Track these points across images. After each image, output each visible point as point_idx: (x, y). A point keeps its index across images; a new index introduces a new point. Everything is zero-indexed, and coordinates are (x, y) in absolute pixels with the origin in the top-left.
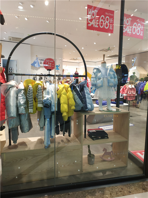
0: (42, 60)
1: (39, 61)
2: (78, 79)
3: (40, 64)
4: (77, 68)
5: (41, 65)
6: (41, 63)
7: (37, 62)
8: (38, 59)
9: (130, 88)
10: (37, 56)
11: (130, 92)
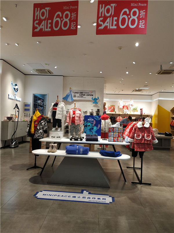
0: (76, 93)
1: (73, 94)
2: (56, 111)
3: (73, 97)
4: (58, 96)
5: (74, 99)
6: (75, 96)
7: (70, 96)
8: (72, 92)
9: (139, 128)
10: (70, 88)
11: (139, 136)
